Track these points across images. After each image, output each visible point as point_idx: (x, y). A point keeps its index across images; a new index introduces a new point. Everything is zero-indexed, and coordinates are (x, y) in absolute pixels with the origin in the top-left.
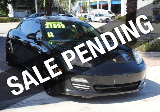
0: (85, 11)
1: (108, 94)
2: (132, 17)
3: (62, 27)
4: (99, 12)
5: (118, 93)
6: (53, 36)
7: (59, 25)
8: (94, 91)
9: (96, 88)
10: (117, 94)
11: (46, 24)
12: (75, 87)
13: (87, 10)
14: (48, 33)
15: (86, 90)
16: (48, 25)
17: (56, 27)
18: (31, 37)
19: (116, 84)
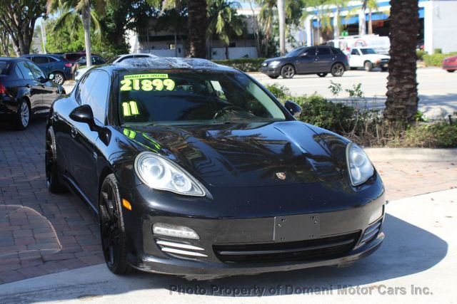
0: (328, 42)
1: (258, 269)
2: (405, 55)
3: (165, 87)
4: (365, 42)
5: (288, 266)
6: (135, 111)
7: (160, 81)
8: (217, 261)
9: (222, 253)
10: (286, 268)
11: (124, 79)
12: (164, 249)
13: (333, 38)
14: (125, 105)
15: (195, 259)
16: (130, 83)
17: (150, 88)
18: (82, 116)
19: (280, 241)
